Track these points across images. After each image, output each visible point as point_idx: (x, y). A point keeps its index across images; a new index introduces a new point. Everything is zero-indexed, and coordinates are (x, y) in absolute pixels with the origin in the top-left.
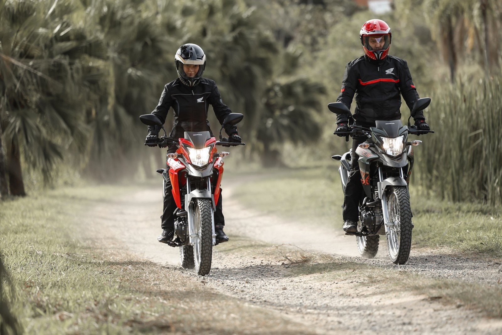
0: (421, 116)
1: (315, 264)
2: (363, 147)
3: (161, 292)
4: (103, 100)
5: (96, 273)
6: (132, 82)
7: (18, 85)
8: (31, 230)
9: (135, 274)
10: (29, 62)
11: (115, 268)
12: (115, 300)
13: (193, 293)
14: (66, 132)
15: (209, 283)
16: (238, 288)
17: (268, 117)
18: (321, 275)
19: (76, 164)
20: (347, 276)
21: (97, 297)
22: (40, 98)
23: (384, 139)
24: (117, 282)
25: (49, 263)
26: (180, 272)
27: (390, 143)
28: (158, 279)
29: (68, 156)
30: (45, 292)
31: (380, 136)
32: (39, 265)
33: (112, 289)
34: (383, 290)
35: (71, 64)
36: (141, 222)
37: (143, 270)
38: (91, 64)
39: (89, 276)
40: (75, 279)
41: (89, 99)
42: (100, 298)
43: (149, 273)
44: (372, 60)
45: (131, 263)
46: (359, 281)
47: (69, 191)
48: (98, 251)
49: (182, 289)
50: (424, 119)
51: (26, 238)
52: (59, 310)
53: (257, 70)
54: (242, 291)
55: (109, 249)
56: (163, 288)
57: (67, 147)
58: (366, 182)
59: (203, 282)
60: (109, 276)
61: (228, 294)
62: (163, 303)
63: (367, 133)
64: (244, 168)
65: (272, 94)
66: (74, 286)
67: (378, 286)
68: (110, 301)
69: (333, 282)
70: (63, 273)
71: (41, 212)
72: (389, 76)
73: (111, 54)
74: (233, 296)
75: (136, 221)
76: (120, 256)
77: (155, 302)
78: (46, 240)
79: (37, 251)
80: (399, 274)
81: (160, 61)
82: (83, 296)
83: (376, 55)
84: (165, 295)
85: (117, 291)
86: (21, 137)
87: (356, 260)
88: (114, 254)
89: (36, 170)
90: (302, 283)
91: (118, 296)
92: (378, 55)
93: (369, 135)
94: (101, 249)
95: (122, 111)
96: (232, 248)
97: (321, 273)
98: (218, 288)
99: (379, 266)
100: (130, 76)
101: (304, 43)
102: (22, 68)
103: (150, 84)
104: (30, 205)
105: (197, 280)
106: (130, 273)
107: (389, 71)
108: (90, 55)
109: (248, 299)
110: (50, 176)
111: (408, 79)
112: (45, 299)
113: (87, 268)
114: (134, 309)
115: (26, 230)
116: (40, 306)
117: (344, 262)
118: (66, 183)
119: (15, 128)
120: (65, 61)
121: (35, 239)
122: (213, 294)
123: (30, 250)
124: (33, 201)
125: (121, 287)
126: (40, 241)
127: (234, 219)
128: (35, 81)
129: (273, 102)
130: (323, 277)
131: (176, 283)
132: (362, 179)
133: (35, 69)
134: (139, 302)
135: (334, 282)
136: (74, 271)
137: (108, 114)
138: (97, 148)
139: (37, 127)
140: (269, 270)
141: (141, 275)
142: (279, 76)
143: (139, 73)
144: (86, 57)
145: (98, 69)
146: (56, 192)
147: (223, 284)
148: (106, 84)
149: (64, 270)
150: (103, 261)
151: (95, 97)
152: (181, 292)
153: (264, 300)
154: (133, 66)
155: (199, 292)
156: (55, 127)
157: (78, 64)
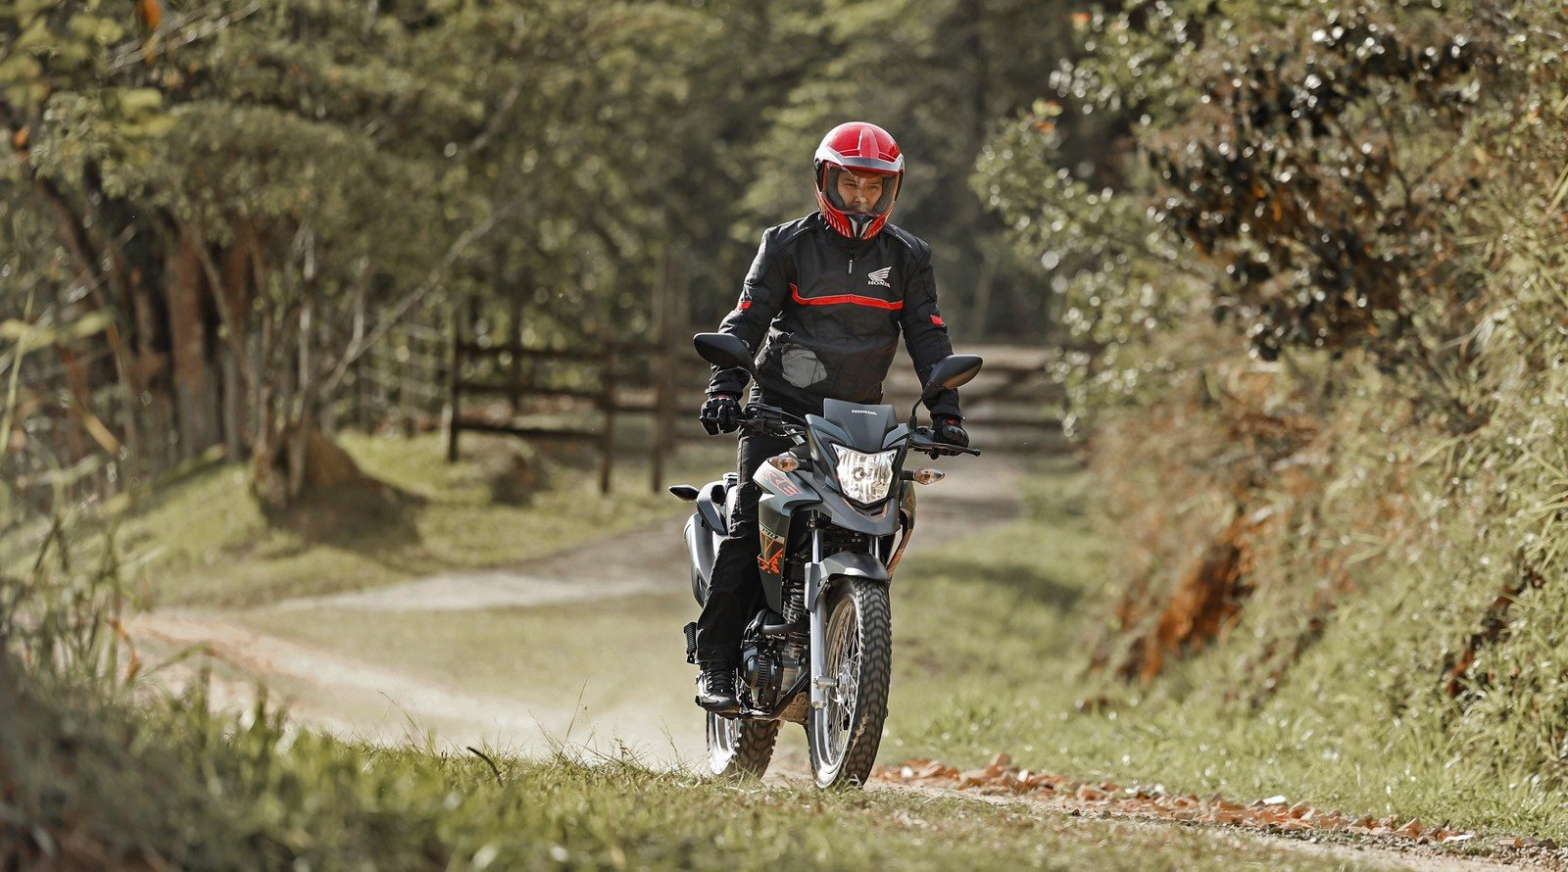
0: (951, 410)
2: (779, 466)
23: (841, 451)
31: (831, 442)
58: (771, 566)
63: (793, 431)
72: (877, 290)
83: (855, 224)
92: (860, 228)
93: (800, 437)
107: (878, 277)
111: (923, 298)
132: (762, 557)
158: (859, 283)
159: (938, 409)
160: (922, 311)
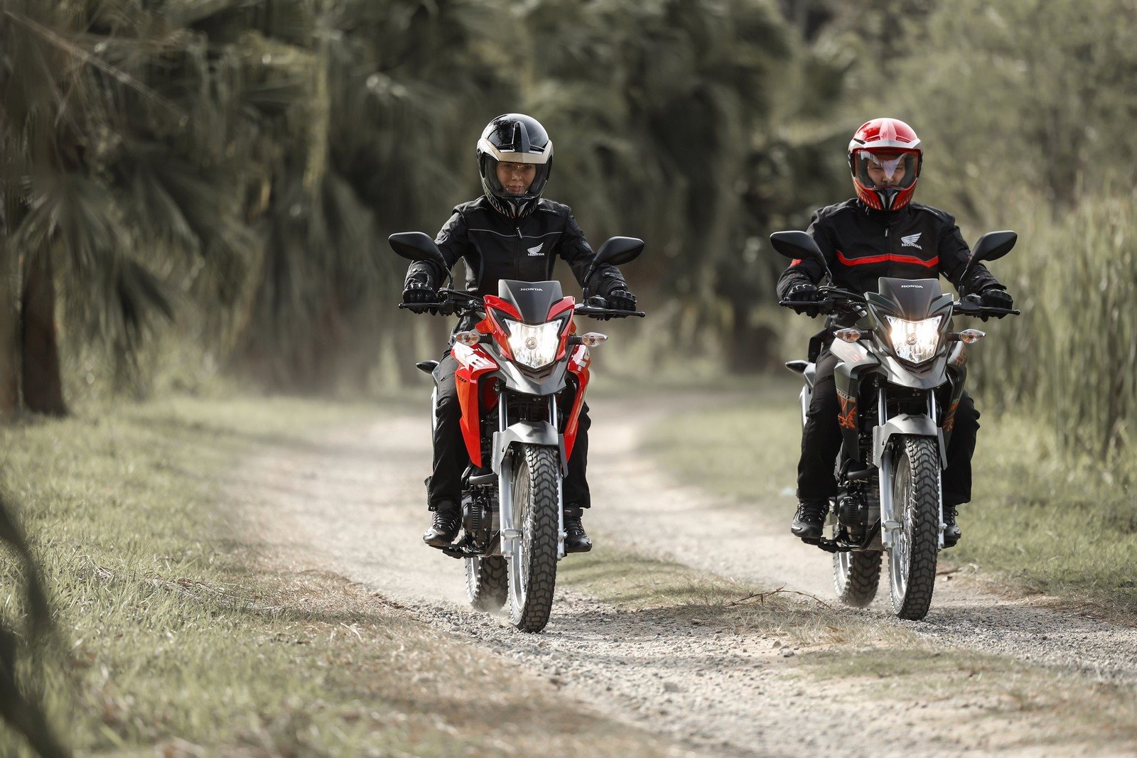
1: (866, 649)
2: (844, 337)
3: (438, 702)
4: (294, 162)
5: (261, 639)
6: (378, 113)
7: (63, 107)
8: (81, 511)
9: (369, 648)
10: (94, 44)
11: (313, 630)
12: (315, 717)
13: (527, 709)
14: (186, 246)
15: (569, 687)
16: (652, 704)
17: (751, 232)
18: (883, 681)
19: (209, 335)
20: (953, 689)
21: (265, 704)
22: (121, 146)
24: (319, 669)
25: (132, 604)
26: (490, 650)
27: (910, 332)
28: (432, 666)
29: (189, 311)
30: (125, 685)
31: (885, 314)
32: (103, 609)
33: (308, 686)
34: (1051, 731)
35: (212, 56)
36: (385, 505)
37: (391, 638)
38: (267, 60)
39: (243, 648)
40: (204, 651)
41: (256, 155)
42: (273, 709)
43: (409, 649)
45: (356, 618)
46: (987, 705)
47: (186, 408)
48: (266, 578)
49: (497, 697)
51: (68, 532)
52: (163, 736)
53: (727, 101)
54: (663, 713)
55: (298, 574)
56: (446, 691)
57: (186, 284)
59: (554, 682)
60: (296, 649)
61: (625, 718)
62: (445, 733)
63: (859, 307)
64: (675, 371)
65: (764, 170)
66: (201, 673)
67: (1037, 719)
68: (301, 719)
69: (913, 703)
70: (169, 635)
71: (109, 462)
72: (910, 250)
73: (328, 34)
74: (639, 724)
75: (370, 503)
76: (326, 596)
77: (424, 729)
78: (123, 542)
79: (99, 571)
80: (1098, 690)
81: (460, 59)
82: (226, 699)
83: (883, 198)
84: (453, 712)
85: (319, 692)
86: (61, 250)
87: (980, 645)
88: (312, 592)
89: (97, 342)
90: (828, 701)
91: (322, 708)
93: (864, 311)
94: (274, 573)
95: (345, 194)
96: (635, 592)
97: (881, 677)
98: (596, 701)
99: (1043, 666)
100: (372, 98)
101: (863, 33)
102: (78, 59)
103: (427, 124)
104: (78, 441)
105: (539, 675)
106: (355, 645)
107: (909, 241)
108: (267, 33)
109: (678, 736)
110: (135, 361)
112: (125, 703)
113: (235, 625)
114: (366, 743)
115: (66, 511)
116: (112, 722)
117: (947, 650)
118: (177, 386)
119: (45, 224)
120: (197, 49)
121: (93, 537)
122: (584, 716)
123: (79, 564)
124: (87, 430)
125: (330, 682)
126: (106, 542)
127: (644, 513)
128: (109, 94)
129: (765, 190)
130: (887, 686)
131: (481, 679)
133: (113, 63)
134: (378, 725)
135: (917, 704)
136: (201, 630)
137: (306, 200)
138: (269, 292)
139: (109, 228)
140: (737, 659)
141: (385, 653)
142: (787, 121)
143: (399, 91)
144: (256, 37)
145: (285, 74)
146: (149, 410)
147: (609, 689)
148: (307, 116)
149: (171, 625)
150: (278, 609)
151: (274, 151)
152: (495, 707)
153: (723, 739)
154: (384, 69)
155: (544, 710)
156: (156, 227)
157: (232, 56)
158: (896, 246)
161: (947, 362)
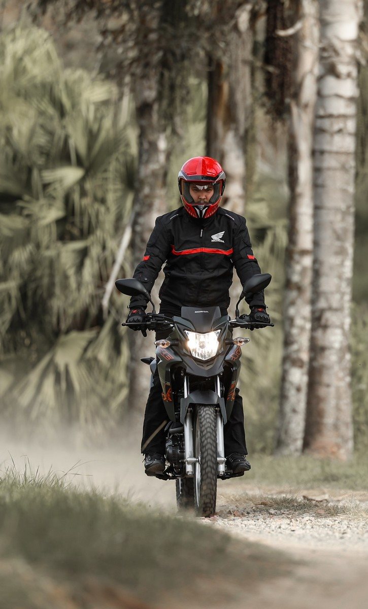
0: (260, 303)
23: (189, 333)
27: (201, 340)
44: (192, 217)
50: (264, 307)
58: (167, 398)
63: (171, 325)
72: (217, 244)
83: (198, 211)
92: (201, 212)
107: (217, 238)
111: (243, 247)
158: (207, 242)
159: (253, 303)
160: (242, 253)
161: (225, 358)
